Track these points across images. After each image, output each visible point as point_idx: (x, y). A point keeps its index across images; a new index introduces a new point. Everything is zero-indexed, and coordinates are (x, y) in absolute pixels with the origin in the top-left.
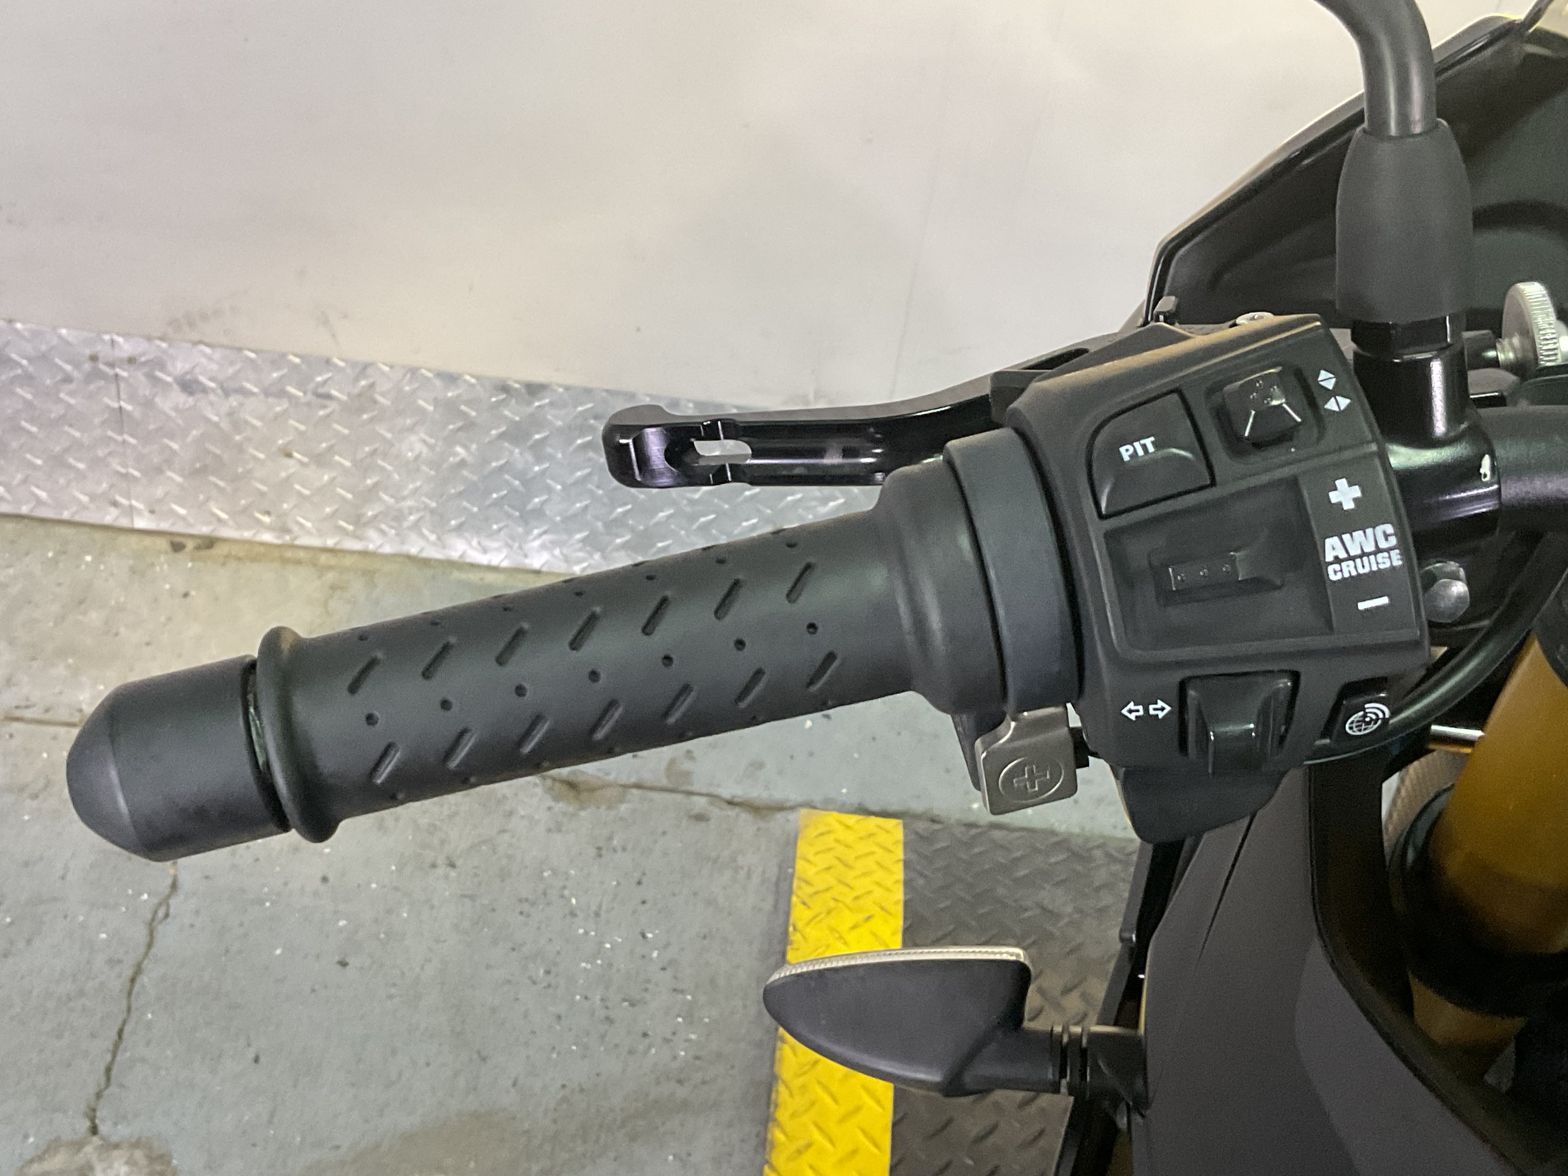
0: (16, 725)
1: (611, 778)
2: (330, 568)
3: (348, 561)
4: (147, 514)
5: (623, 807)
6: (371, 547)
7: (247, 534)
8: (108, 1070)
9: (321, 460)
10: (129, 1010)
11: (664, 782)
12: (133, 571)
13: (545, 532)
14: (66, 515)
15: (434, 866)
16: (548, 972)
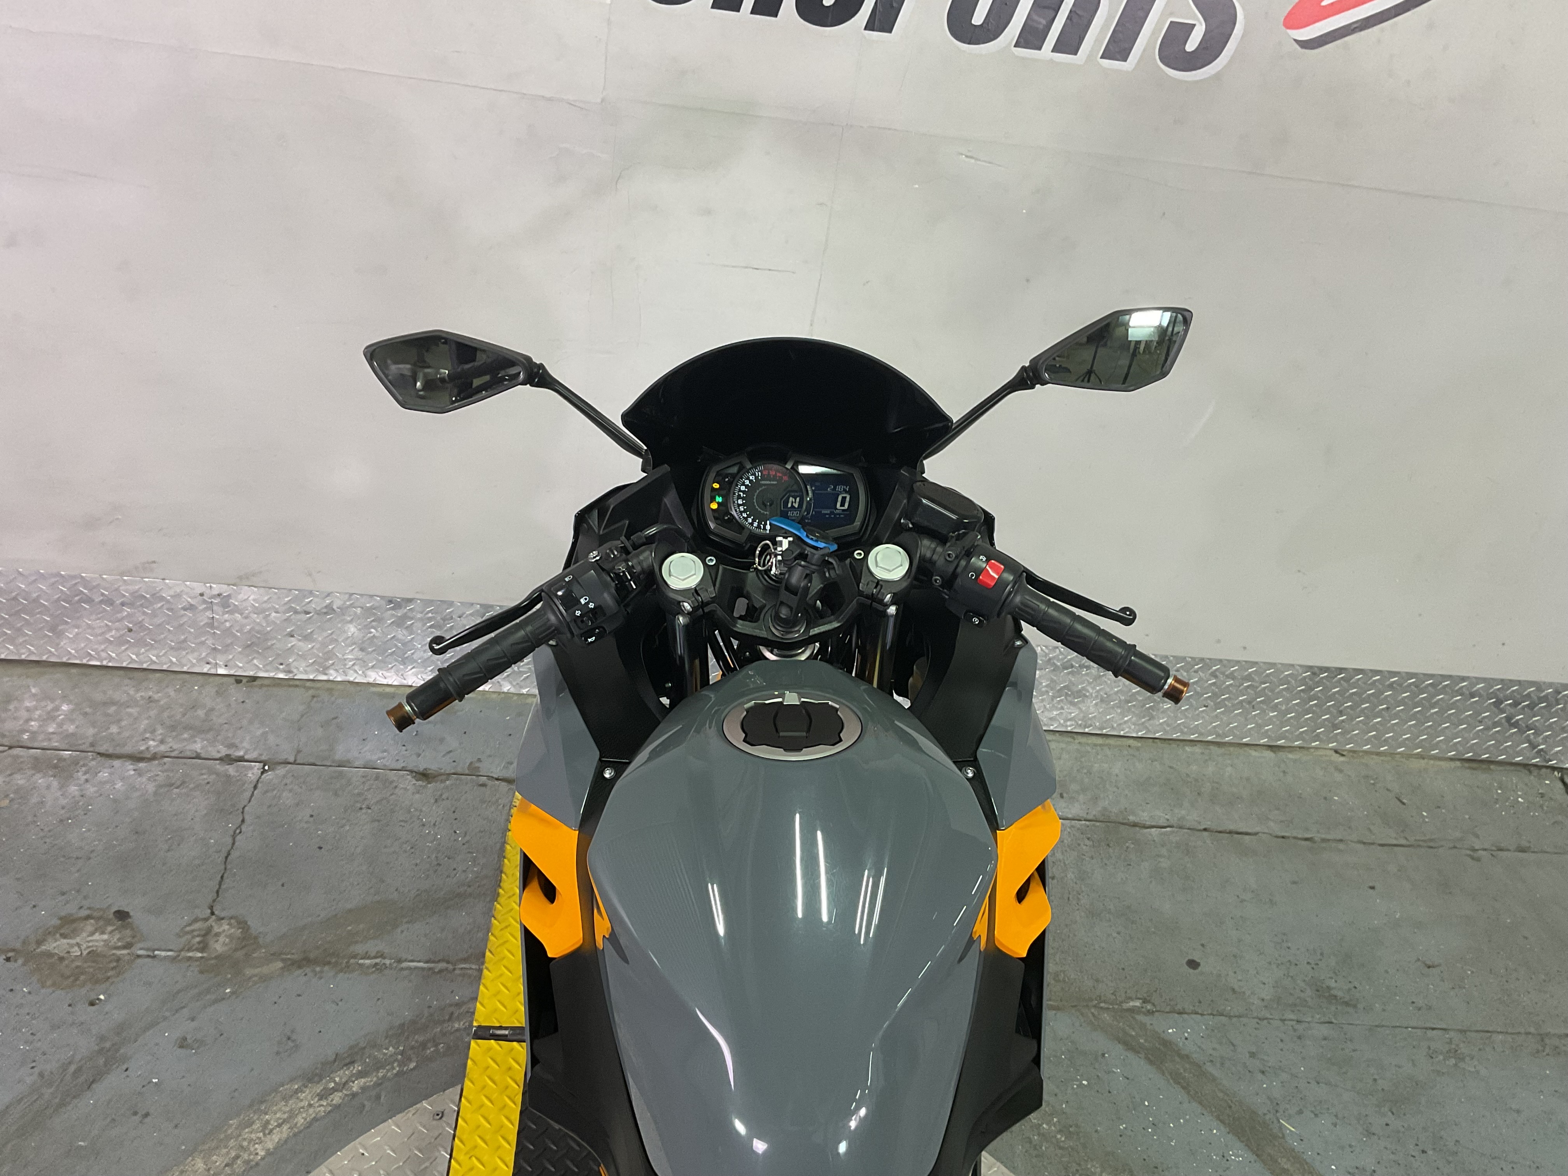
0: (166, 760)
1: (442, 771)
2: (310, 688)
3: (319, 685)
4: (224, 667)
5: (448, 782)
6: (331, 678)
7: (272, 675)
8: (218, 892)
9: (307, 638)
10: (225, 869)
11: (467, 772)
12: (217, 693)
13: (413, 668)
14: (185, 669)
15: (361, 809)
16: (412, 848)
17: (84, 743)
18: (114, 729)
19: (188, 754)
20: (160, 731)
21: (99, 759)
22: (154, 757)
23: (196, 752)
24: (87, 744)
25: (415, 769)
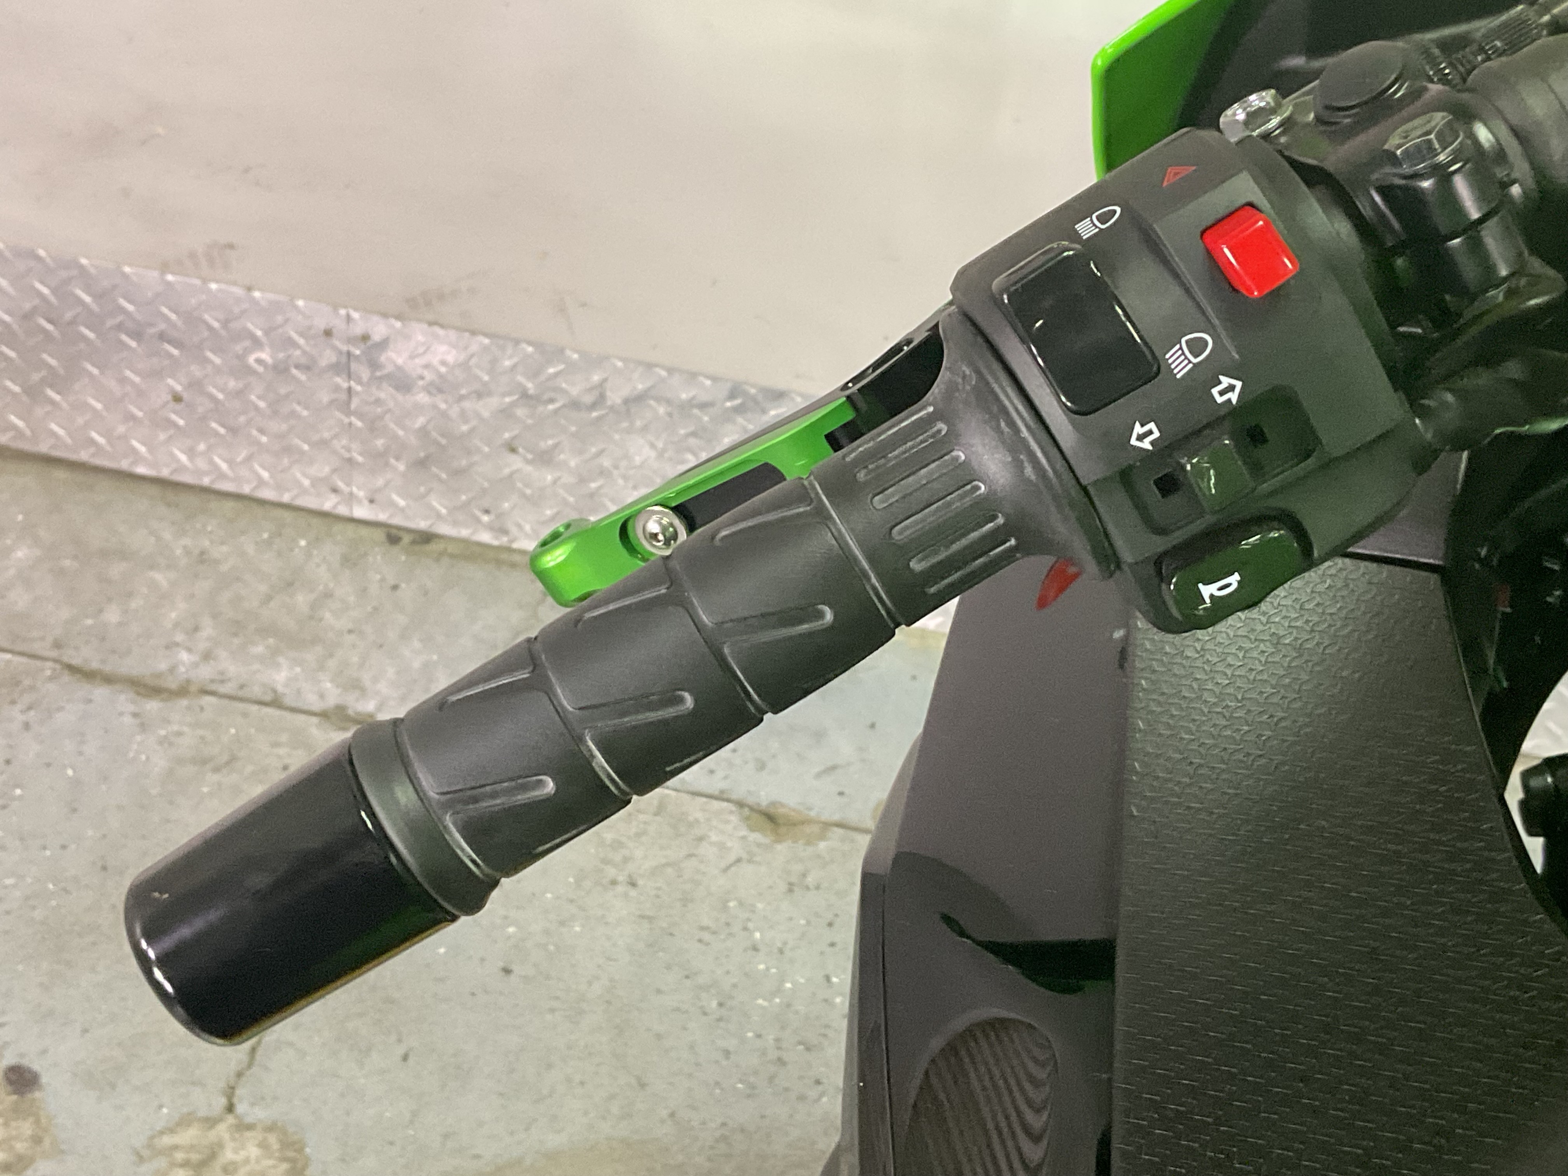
0: (208, 699)
1: (813, 814)
4: (366, 502)
5: (822, 845)
7: (464, 533)
8: (253, 1050)
9: (545, 458)
12: (344, 560)
14: (286, 498)
15: (614, 883)
16: (721, 1005)
17: (43, 639)
18: (112, 615)
19: (256, 691)
20: (208, 630)
21: (66, 677)
22: (182, 691)
23: (275, 691)
24: (50, 639)
25: (751, 800)
